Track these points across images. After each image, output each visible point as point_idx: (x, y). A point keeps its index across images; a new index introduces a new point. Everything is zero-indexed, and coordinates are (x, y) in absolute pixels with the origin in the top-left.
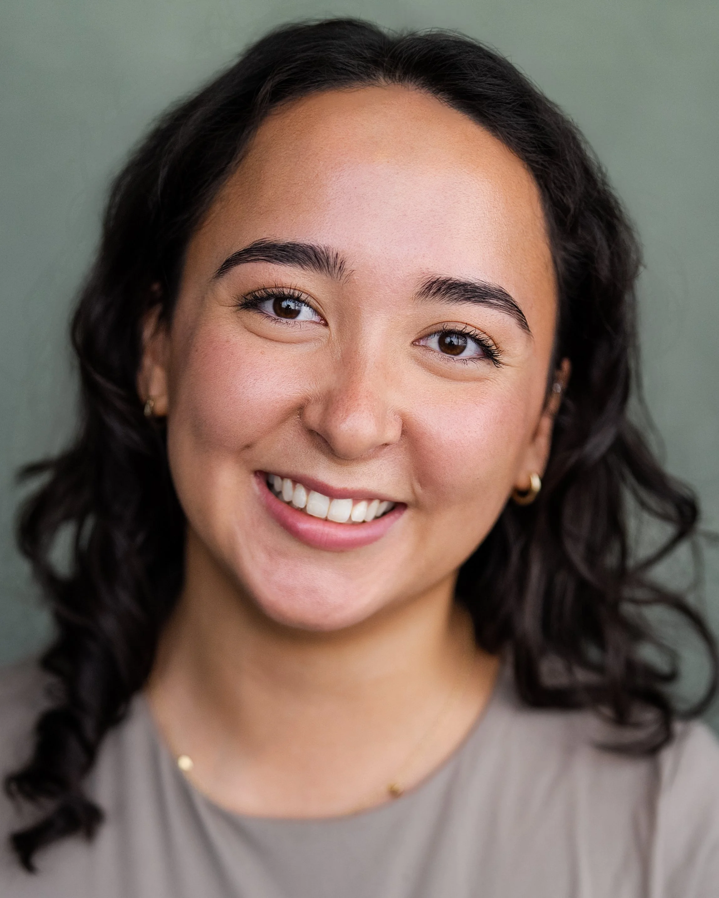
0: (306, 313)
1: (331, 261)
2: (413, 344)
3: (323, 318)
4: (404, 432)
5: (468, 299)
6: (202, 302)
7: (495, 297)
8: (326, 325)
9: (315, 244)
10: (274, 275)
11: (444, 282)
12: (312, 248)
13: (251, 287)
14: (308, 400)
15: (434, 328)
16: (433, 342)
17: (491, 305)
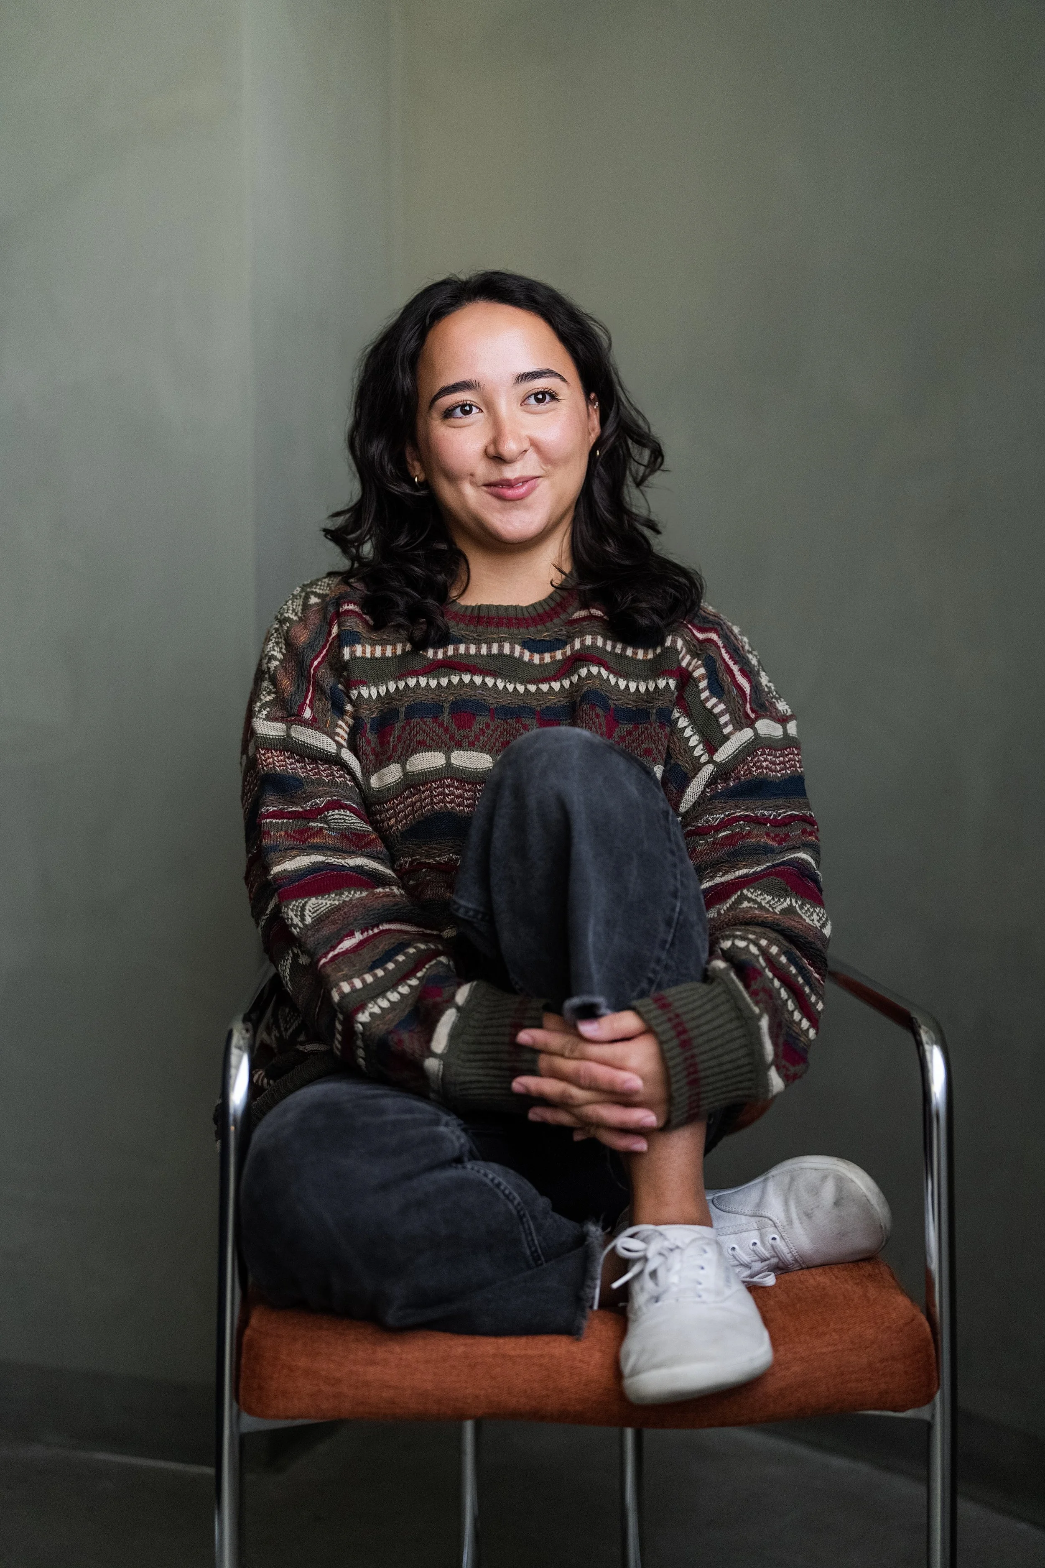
0: (474, 410)
1: (474, 385)
2: (521, 405)
3: (480, 409)
4: (532, 444)
5: (536, 378)
6: (426, 423)
7: (546, 373)
8: (482, 411)
9: (465, 380)
10: (453, 398)
11: (523, 375)
12: (464, 382)
13: (446, 407)
14: (487, 447)
15: (531, 393)
16: (532, 400)
17: (546, 377)
